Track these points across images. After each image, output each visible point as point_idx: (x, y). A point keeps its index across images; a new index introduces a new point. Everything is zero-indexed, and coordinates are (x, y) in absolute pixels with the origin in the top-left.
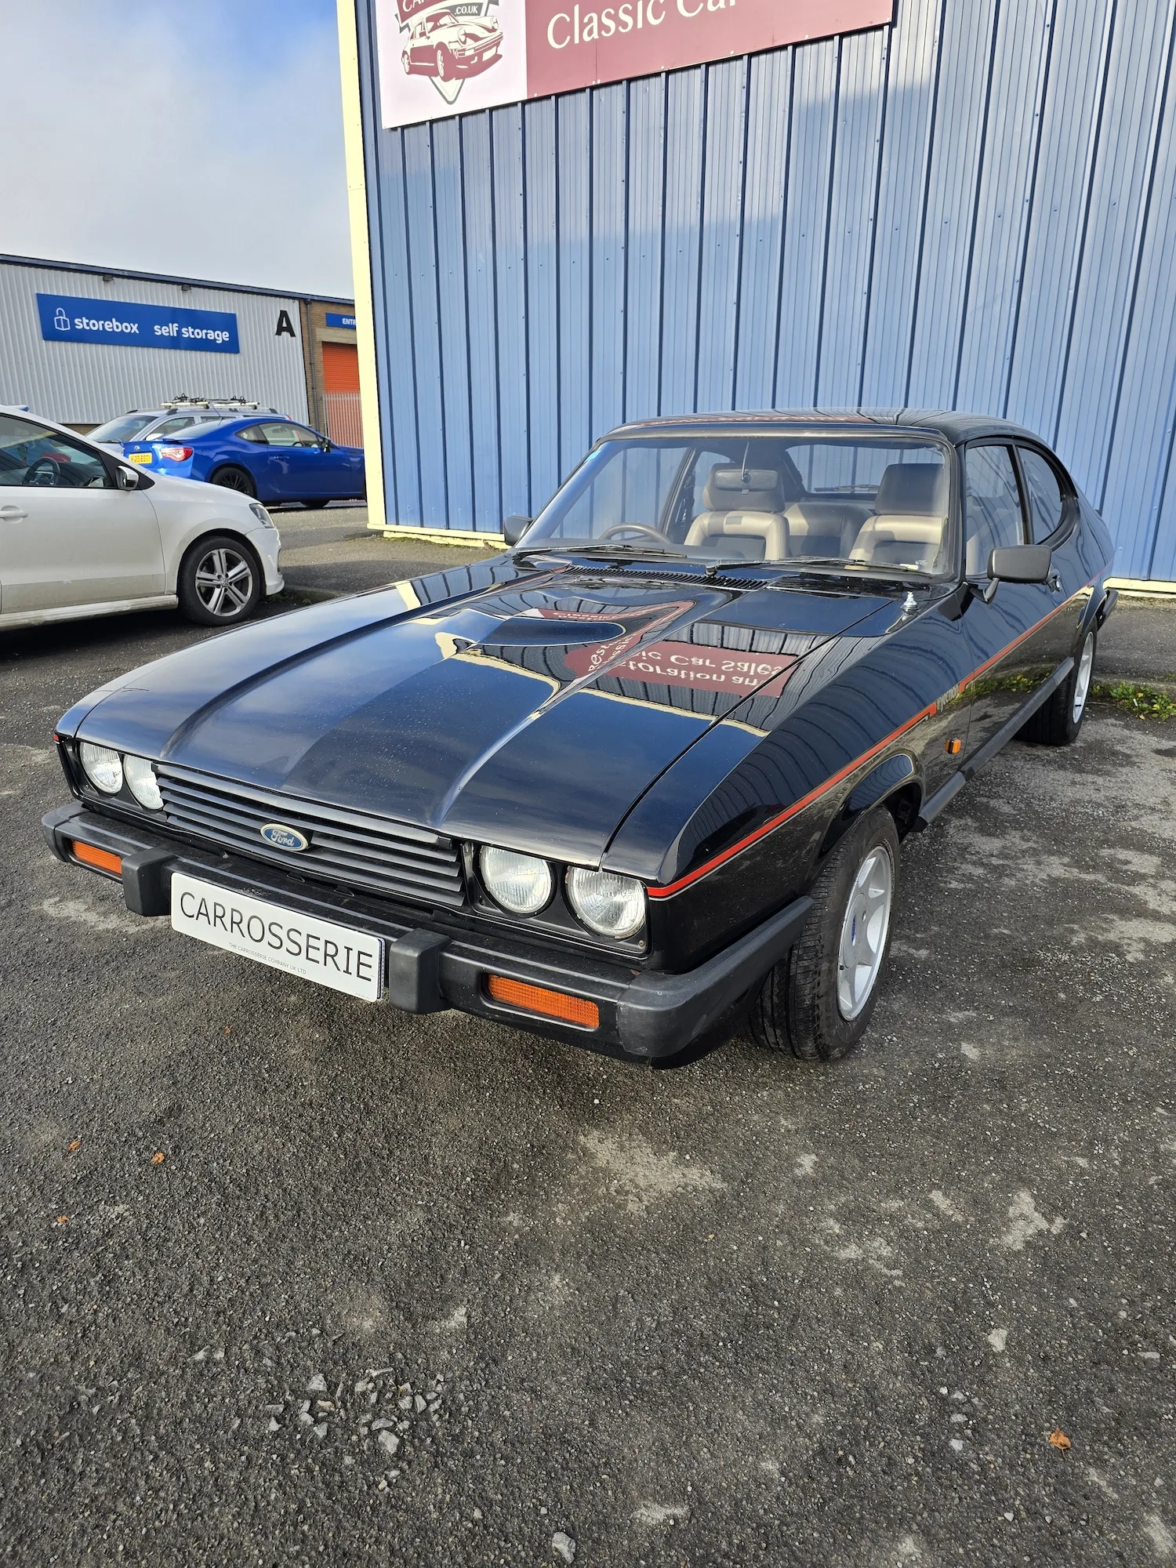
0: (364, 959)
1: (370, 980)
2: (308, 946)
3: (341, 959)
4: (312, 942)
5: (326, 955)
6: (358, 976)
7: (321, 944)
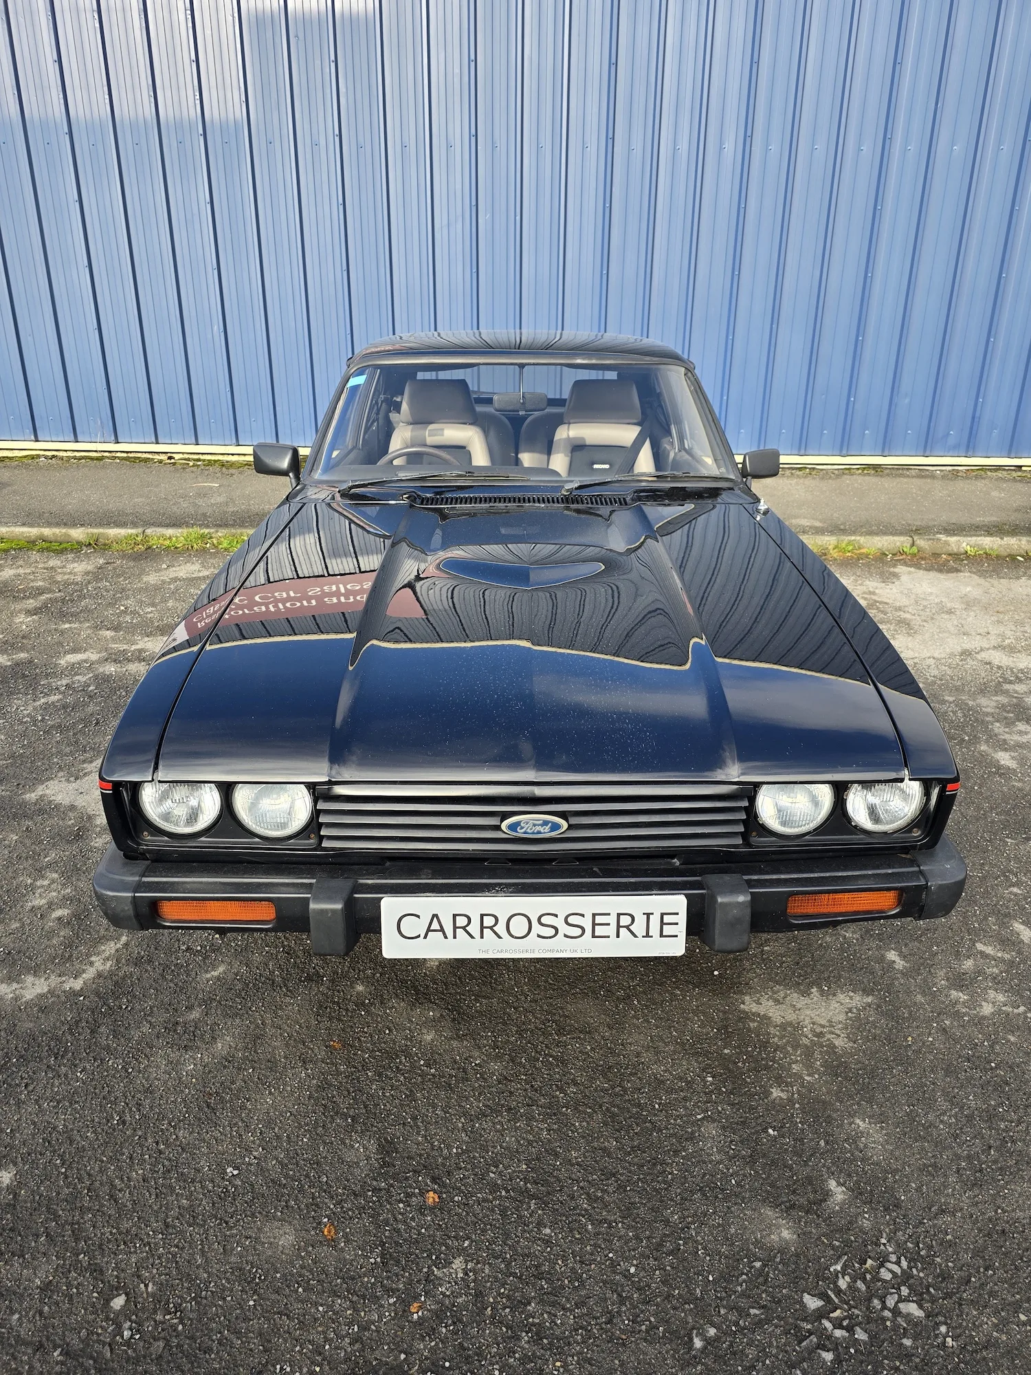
0: (667, 919)
1: (677, 936)
2: (594, 924)
3: (640, 927)
4: (599, 919)
5: (619, 926)
6: (662, 935)
7: (612, 920)
